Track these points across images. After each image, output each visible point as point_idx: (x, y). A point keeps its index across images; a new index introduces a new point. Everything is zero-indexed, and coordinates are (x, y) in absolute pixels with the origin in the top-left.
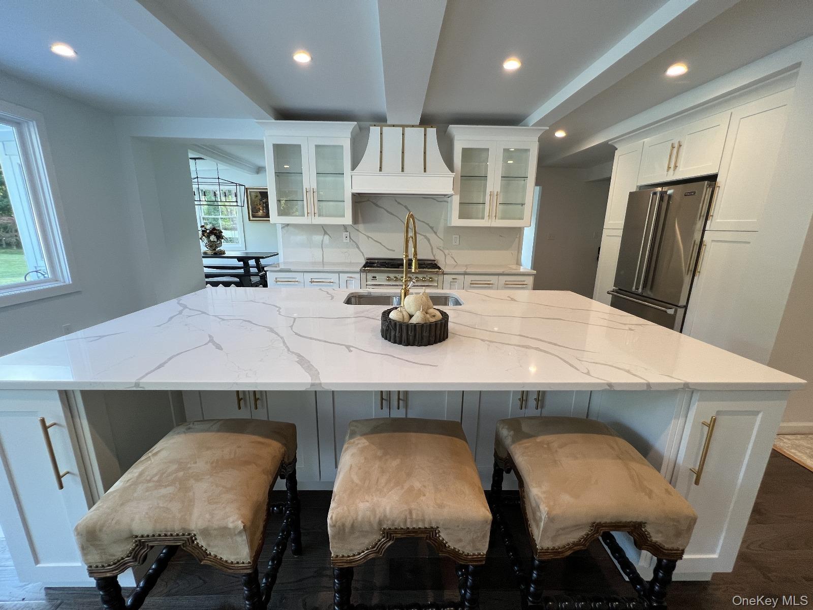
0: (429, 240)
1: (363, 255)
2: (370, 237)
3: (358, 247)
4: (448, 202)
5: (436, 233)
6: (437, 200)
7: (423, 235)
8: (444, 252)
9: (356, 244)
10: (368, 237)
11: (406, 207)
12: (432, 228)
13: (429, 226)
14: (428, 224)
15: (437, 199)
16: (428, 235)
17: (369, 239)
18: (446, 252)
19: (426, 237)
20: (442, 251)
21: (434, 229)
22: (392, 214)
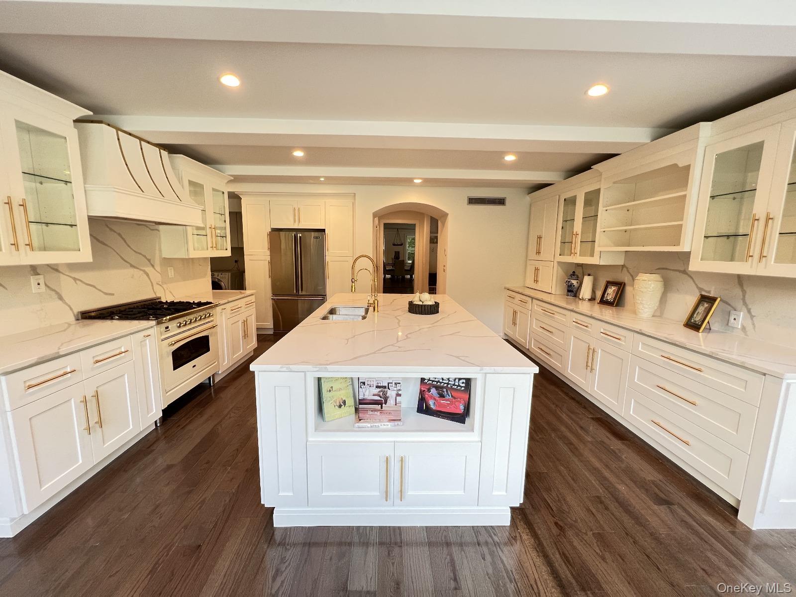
0: (148, 275)
1: (71, 309)
2: (78, 280)
3: (61, 298)
4: (159, 231)
5: (153, 266)
6: (150, 229)
7: (141, 270)
8: (162, 287)
9: (57, 293)
10: (75, 279)
11: (119, 235)
12: (149, 260)
13: (146, 258)
14: (145, 256)
15: (149, 226)
16: (147, 269)
17: (77, 281)
18: (165, 286)
19: (144, 271)
20: (161, 285)
21: (152, 262)
22: (104, 244)
